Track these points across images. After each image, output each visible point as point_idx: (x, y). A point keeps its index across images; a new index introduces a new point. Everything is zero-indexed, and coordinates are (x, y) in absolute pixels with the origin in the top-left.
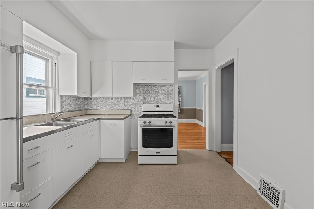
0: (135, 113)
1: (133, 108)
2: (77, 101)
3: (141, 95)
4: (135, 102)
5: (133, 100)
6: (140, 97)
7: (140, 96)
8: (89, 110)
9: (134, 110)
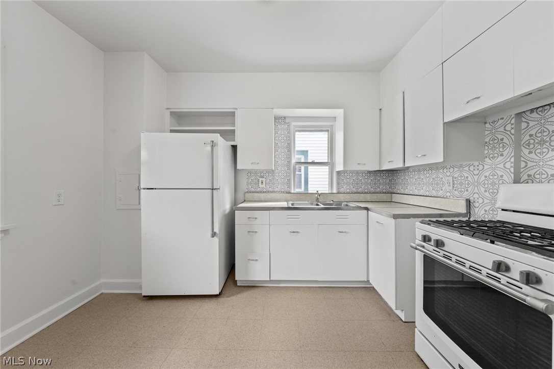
0: (483, 212)
1: (476, 196)
2: (372, 178)
3: (505, 153)
4: (483, 178)
5: (476, 172)
6: (500, 158)
7: (502, 155)
8: (396, 193)
9: (480, 201)
